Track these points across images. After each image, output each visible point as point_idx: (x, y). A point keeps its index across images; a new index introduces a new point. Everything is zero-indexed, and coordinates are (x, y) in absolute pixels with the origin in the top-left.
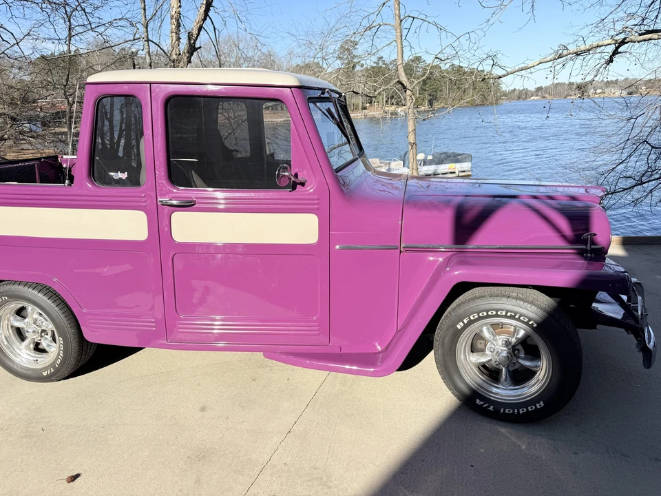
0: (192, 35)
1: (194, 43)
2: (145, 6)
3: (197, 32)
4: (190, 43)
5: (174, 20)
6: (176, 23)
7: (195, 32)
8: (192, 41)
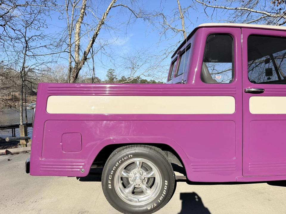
0: (86, 53)
1: (87, 56)
2: (71, 38)
3: (88, 52)
4: (85, 56)
5: (77, 46)
6: (78, 48)
7: (87, 52)
8: (86, 55)
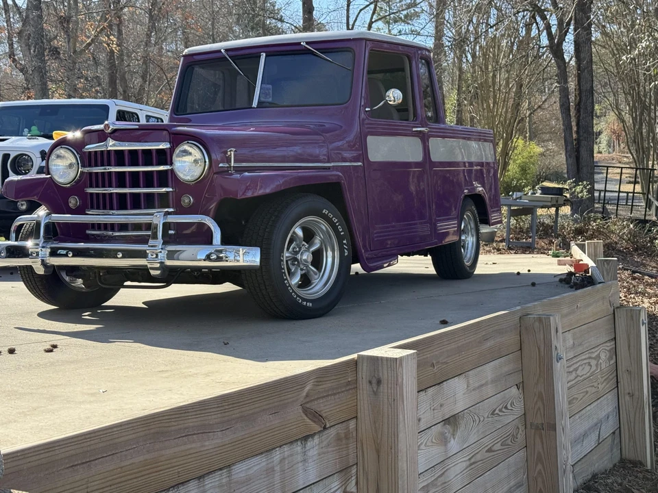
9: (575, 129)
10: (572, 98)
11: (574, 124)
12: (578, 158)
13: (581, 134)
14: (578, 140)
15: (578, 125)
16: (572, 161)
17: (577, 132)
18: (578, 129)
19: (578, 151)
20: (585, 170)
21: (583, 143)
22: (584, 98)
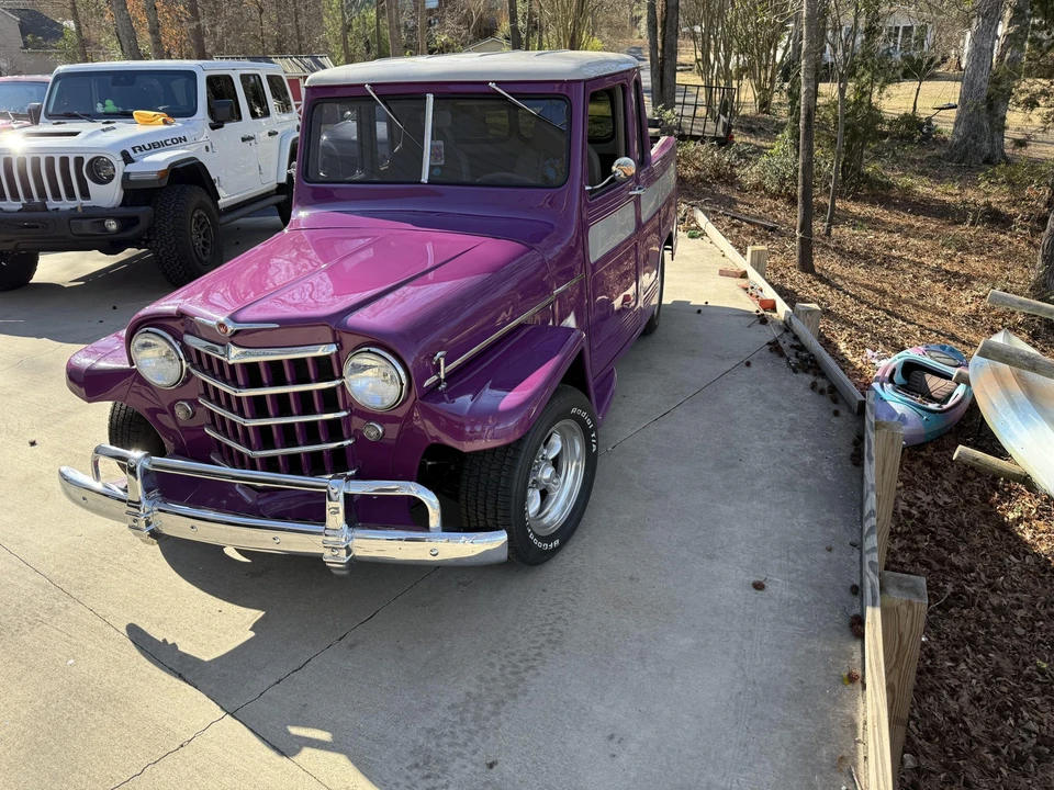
9: (660, 46)
10: (658, 12)
11: (659, 40)
12: (662, 78)
13: (666, 52)
14: (663, 59)
15: (663, 43)
16: (657, 81)
17: (662, 51)
18: (663, 46)
19: (662, 70)
20: (667, 90)
21: (667, 62)
22: (670, 15)
